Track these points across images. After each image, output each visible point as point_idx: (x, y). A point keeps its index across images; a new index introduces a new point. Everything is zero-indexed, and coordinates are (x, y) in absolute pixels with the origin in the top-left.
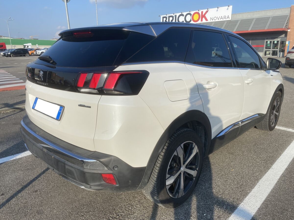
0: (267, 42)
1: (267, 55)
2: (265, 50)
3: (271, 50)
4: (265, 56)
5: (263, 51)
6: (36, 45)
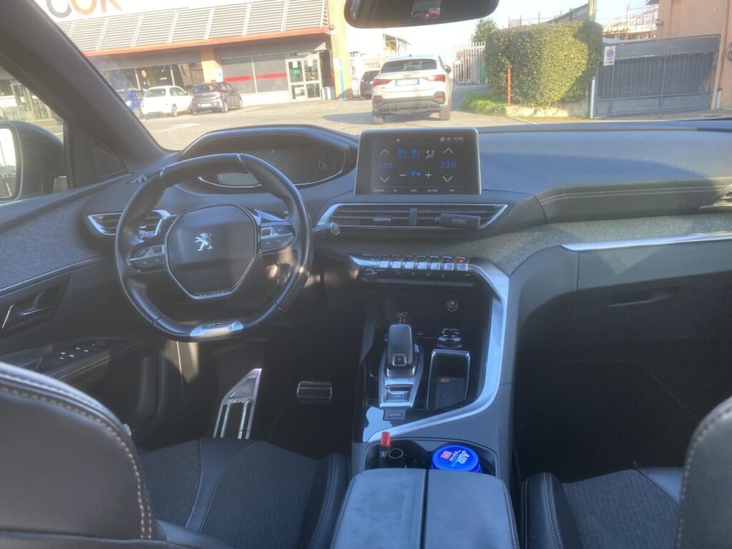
0: (291, 64)
1: (297, 97)
2: (290, 84)
3: (305, 83)
4: (295, 101)
5: (287, 89)
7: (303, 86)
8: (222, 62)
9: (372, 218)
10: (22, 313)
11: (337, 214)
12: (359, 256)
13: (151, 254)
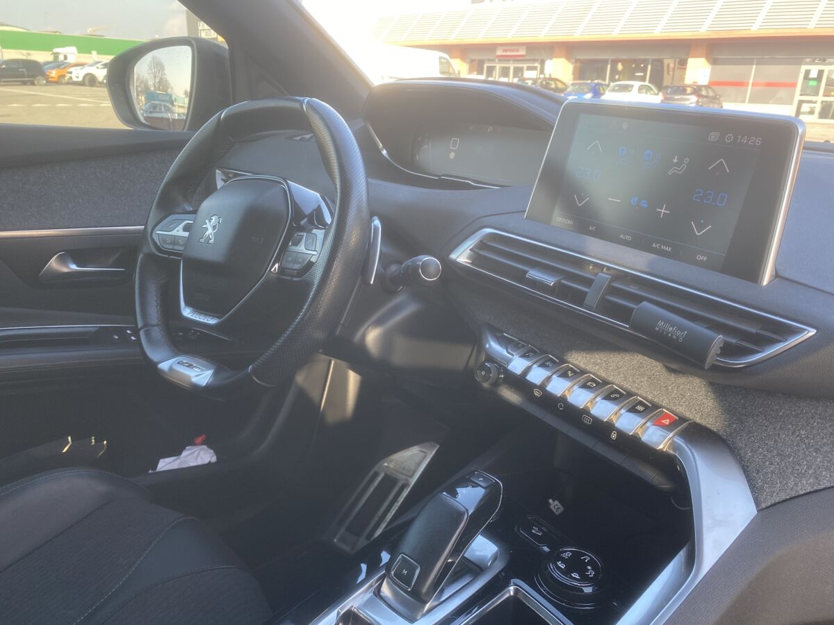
0: (808, 72)
2: (797, 97)
3: (820, 98)
5: (791, 102)
6: (90, 53)
7: (815, 102)
8: (714, 62)
9: (528, 269)
10: (74, 267)
11: (482, 245)
12: (498, 334)
13: (179, 232)
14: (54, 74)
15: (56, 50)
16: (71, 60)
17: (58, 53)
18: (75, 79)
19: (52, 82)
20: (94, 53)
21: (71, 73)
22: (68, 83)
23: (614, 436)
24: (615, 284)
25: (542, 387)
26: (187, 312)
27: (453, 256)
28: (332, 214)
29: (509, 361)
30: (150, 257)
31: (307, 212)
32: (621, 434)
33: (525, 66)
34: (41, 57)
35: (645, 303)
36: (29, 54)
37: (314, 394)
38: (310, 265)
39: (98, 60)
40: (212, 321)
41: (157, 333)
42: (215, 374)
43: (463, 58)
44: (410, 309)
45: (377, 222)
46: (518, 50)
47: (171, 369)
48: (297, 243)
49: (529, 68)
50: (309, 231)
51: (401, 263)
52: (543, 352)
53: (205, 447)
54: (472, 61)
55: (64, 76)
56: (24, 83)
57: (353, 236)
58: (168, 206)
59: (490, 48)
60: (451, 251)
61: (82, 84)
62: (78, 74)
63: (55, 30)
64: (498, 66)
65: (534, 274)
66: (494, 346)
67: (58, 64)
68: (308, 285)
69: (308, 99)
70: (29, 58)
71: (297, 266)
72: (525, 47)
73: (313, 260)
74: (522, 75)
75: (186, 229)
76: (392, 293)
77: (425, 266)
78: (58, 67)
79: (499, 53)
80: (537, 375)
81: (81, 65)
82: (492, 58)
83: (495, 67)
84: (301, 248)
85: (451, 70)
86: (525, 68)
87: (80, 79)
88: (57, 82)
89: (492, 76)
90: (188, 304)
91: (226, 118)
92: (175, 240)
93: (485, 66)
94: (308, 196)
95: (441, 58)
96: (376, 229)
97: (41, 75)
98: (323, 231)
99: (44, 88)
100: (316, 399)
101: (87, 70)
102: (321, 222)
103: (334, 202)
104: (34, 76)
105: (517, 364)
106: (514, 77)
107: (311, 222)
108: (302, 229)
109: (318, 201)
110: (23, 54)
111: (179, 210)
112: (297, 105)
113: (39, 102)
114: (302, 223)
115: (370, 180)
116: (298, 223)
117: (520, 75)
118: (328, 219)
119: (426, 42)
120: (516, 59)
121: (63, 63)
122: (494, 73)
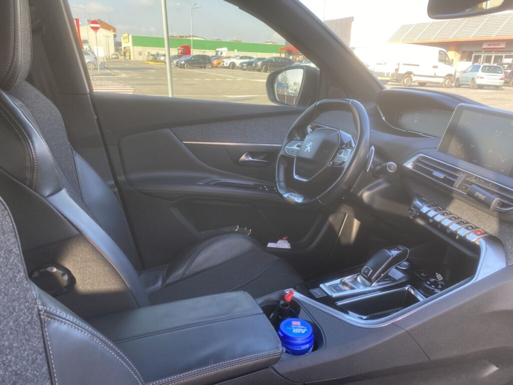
6: (234, 51)
9: (433, 171)
10: (250, 159)
11: (418, 161)
12: (420, 198)
13: (295, 147)
14: (215, 62)
15: (217, 50)
16: (224, 54)
17: (218, 51)
18: (225, 65)
19: (213, 67)
20: (236, 50)
21: (224, 62)
22: (221, 67)
23: (457, 237)
24: (467, 179)
25: (432, 218)
26: (296, 177)
27: (405, 165)
28: (355, 144)
29: (422, 208)
30: (284, 157)
31: (346, 143)
32: (460, 237)
33: (504, 55)
34: (210, 53)
35: (473, 186)
36: (204, 52)
37: (337, 228)
38: (344, 162)
39: (237, 55)
40: (305, 180)
41: (282, 184)
42: (304, 200)
43: (457, 50)
44: (384, 185)
45: (373, 148)
46: (499, 45)
47: (288, 197)
48: (340, 154)
49: (506, 57)
50: (346, 149)
51: (381, 165)
52: (436, 206)
53: (287, 241)
54: (464, 52)
55: (220, 63)
56: (201, 67)
57: (362, 152)
58: (291, 138)
59: (478, 43)
60: (405, 162)
61: (228, 68)
62: (227, 62)
63: (218, 39)
64: (483, 55)
65: (436, 173)
66: (417, 203)
67: (218, 57)
68: (343, 169)
69: (352, 100)
70: (205, 54)
71: (339, 162)
72: (505, 42)
73: (345, 161)
74: (501, 61)
75: (298, 146)
76: (377, 178)
77: (389, 167)
78: (218, 59)
79: (485, 46)
80: (431, 214)
81: (229, 57)
82: (479, 50)
83: (481, 56)
84: (342, 155)
85: (447, 59)
86: (504, 57)
87: (228, 65)
88: (216, 67)
89: (477, 62)
90: (296, 174)
91: (319, 105)
92: (293, 151)
93: (473, 55)
94: (347, 136)
95: (440, 51)
96: (372, 150)
97: (210, 63)
98: (351, 150)
99: (210, 70)
100: (338, 230)
101: (232, 60)
102: (351, 146)
103: (356, 139)
104: (206, 64)
105: (425, 209)
106: (494, 63)
107: (347, 146)
108: (343, 148)
109: (350, 138)
110: (202, 52)
111: (295, 139)
112: (347, 102)
113: (207, 77)
114: (343, 146)
115: (372, 130)
116: (342, 146)
117: (499, 61)
118: (354, 146)
119: (432, 40)
120: (497, 50)
121: (221, 57)
122: (479, 60)
